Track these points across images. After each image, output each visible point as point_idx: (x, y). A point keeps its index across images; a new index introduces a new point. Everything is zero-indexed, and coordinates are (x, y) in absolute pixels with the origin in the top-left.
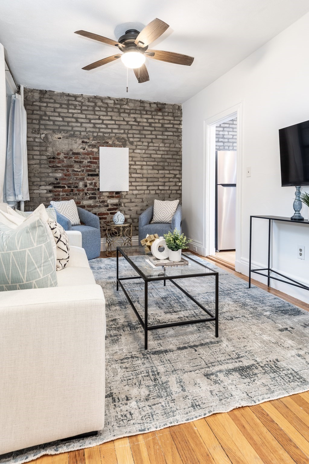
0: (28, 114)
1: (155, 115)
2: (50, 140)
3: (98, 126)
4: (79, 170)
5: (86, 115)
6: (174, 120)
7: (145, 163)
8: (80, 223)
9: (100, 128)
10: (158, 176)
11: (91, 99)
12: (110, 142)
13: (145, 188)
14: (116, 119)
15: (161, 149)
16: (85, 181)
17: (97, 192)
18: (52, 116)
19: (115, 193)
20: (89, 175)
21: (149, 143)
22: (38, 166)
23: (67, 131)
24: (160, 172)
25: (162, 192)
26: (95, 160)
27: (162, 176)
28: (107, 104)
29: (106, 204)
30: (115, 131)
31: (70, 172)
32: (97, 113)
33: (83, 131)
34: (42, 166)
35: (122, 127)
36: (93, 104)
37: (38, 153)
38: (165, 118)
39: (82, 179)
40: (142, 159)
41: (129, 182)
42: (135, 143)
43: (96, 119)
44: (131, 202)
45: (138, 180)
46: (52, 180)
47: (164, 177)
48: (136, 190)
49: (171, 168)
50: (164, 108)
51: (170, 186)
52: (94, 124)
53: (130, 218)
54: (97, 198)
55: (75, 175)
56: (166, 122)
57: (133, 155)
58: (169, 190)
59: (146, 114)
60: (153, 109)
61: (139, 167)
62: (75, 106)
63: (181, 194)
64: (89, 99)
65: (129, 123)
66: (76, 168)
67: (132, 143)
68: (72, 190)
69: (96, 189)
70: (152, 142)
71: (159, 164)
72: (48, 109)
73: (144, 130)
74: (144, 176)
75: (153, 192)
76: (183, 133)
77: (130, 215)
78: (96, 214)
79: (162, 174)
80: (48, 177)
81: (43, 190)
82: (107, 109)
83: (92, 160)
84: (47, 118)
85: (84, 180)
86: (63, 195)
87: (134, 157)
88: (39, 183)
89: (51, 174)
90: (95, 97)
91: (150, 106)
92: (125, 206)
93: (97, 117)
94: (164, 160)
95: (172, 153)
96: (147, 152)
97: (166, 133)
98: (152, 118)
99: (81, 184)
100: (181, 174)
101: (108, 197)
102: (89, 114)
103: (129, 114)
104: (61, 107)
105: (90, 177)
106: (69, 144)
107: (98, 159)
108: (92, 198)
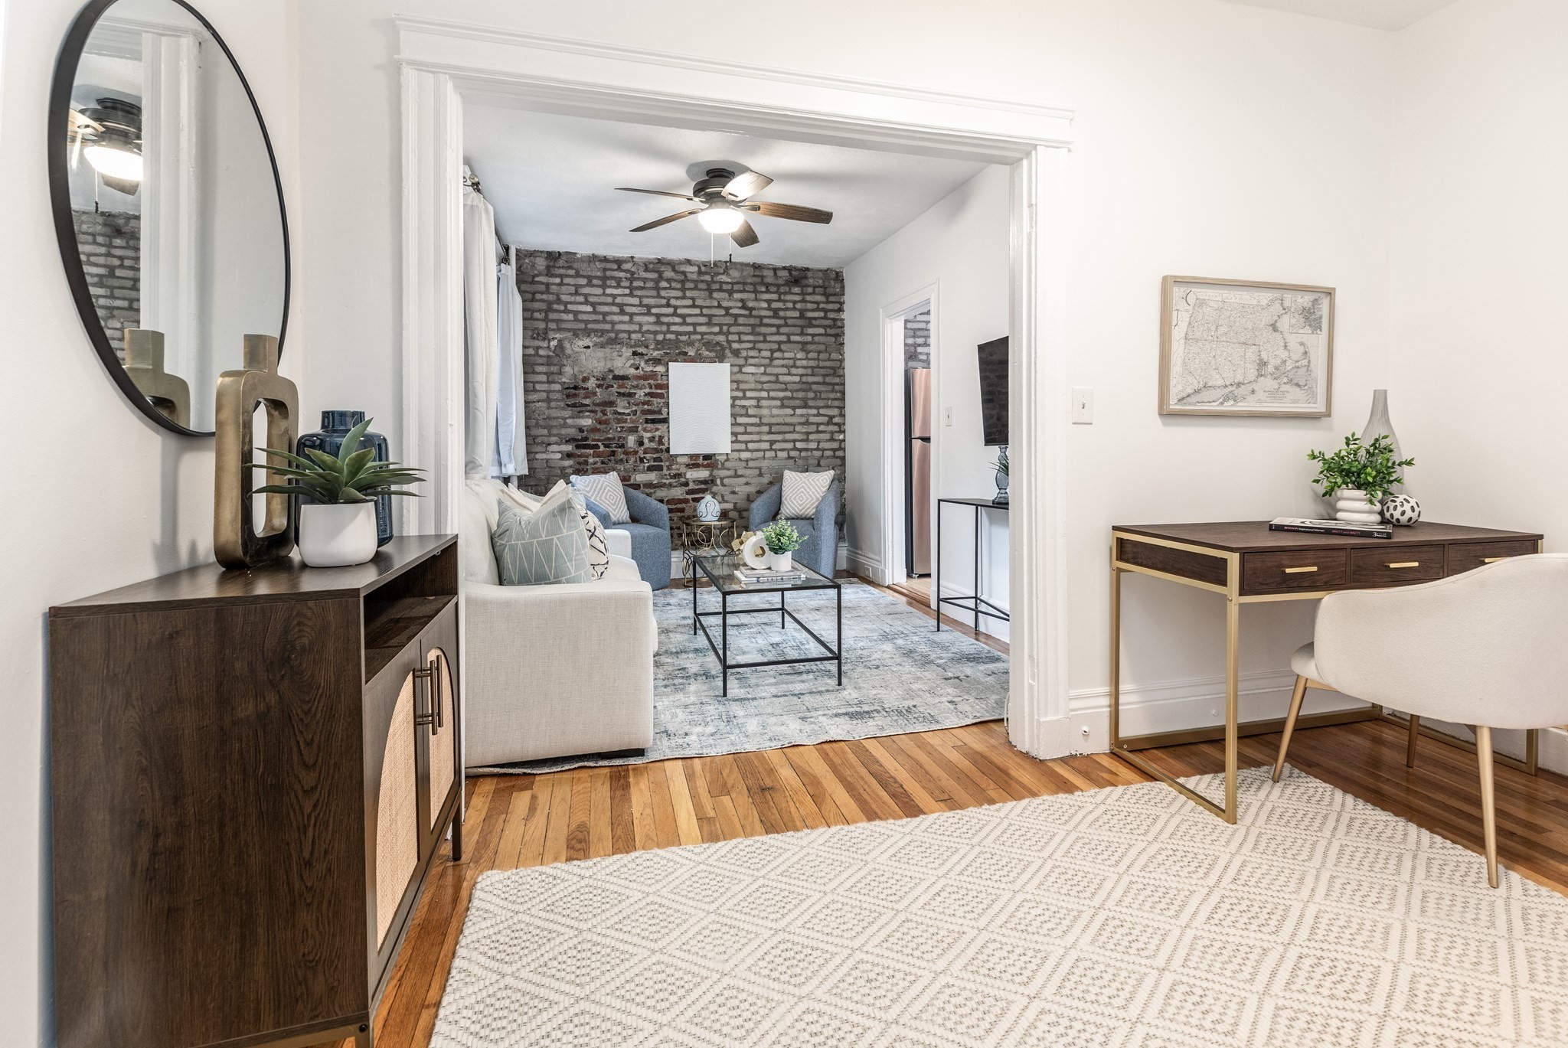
0: (524, 301)
1: (785, 293)
2: (568, 351)
3: (665, 320)
4: (627, 411)
5: (640, 297)
6: (828, 302)
7: (764, 394)
8: (629, 520)
9: (669, 324)
10: (794, 420)
11: (651, 266)
12: (691, 353)
13: (766, 446)
14: (704, 304)
15: (799, 363)
16: (640, 434)
17: (664, 456)
18: (571, 303)
19: (701, 458)
20: (647, 421)
21: (772, 351)
22: (544, 405)
23: (603, 332)
24: (799, 411)
25: (803, 454)
26: (661, 390)
27: (803, 420)
28: (684, 273)
29: (683, 480)
30: (700, 329)
31: (609, 416)
32: (663, 293)
33: (635, 332)
34: (553, 404)
35: (715, 320)
36: (655, 276)
37: (544, 378)
38: (808, 298)
39: (634, 430)
40: (759, 386)
41: (732, 433)
42: (744, 353)
43: (661, 306)
44: (736, 476)
45: (750, 429)
46: (572, 432)
47: (807, 423)
48: (747, 450)
49: (820, 403)
50: (806, 278)
51: (819, 442)
52: (658, 316)
53: (735, 508)
54: (665, 468)
55: (619, 421)
56: (810, 306)
57: (740, 377)
58: (817, 449)
59: (768, 292)
60: (781, 282)
61: (753, 402)
62: (619, 281)
63: (843, 458)
64: (647, 266)
65: (731, 311)
66: (622, 406)
67: (736, 353)
68: (613, 453)
69: (662, 450)
70: (779, 350)
71: (795, 395)
72: (564, 288)
73: (762, 325)
74: (764, 421)
75: (784, 454)
76: (846, 330)
77: (735, 504)
78: (663, 500)
79: (802, 416)
80: (565, 426)
81: (555, 453)
82: (683, 285)
83: (654, 391)
84: (562, 308)
85: (637, 431)
86: (595, 463)
87: (742, 382)
88: (546, 439)
89: (569, 421)
90: (660, 261)
91: (775, 274)
92: (723, 485)
93: (664, 302)
94: (807, 387)
95: (822, 371)
96: (769, 370)
97: (810, 331)
98: (779, 300)
99: (631, 439)
100: (843, 415)
101: (687, 465)
102: (647, 297)
103: (730, 292)
104: (590, 284)
105: (650, 426)
106: (605, 359)
107: (666, 387)
108: (655, 468)
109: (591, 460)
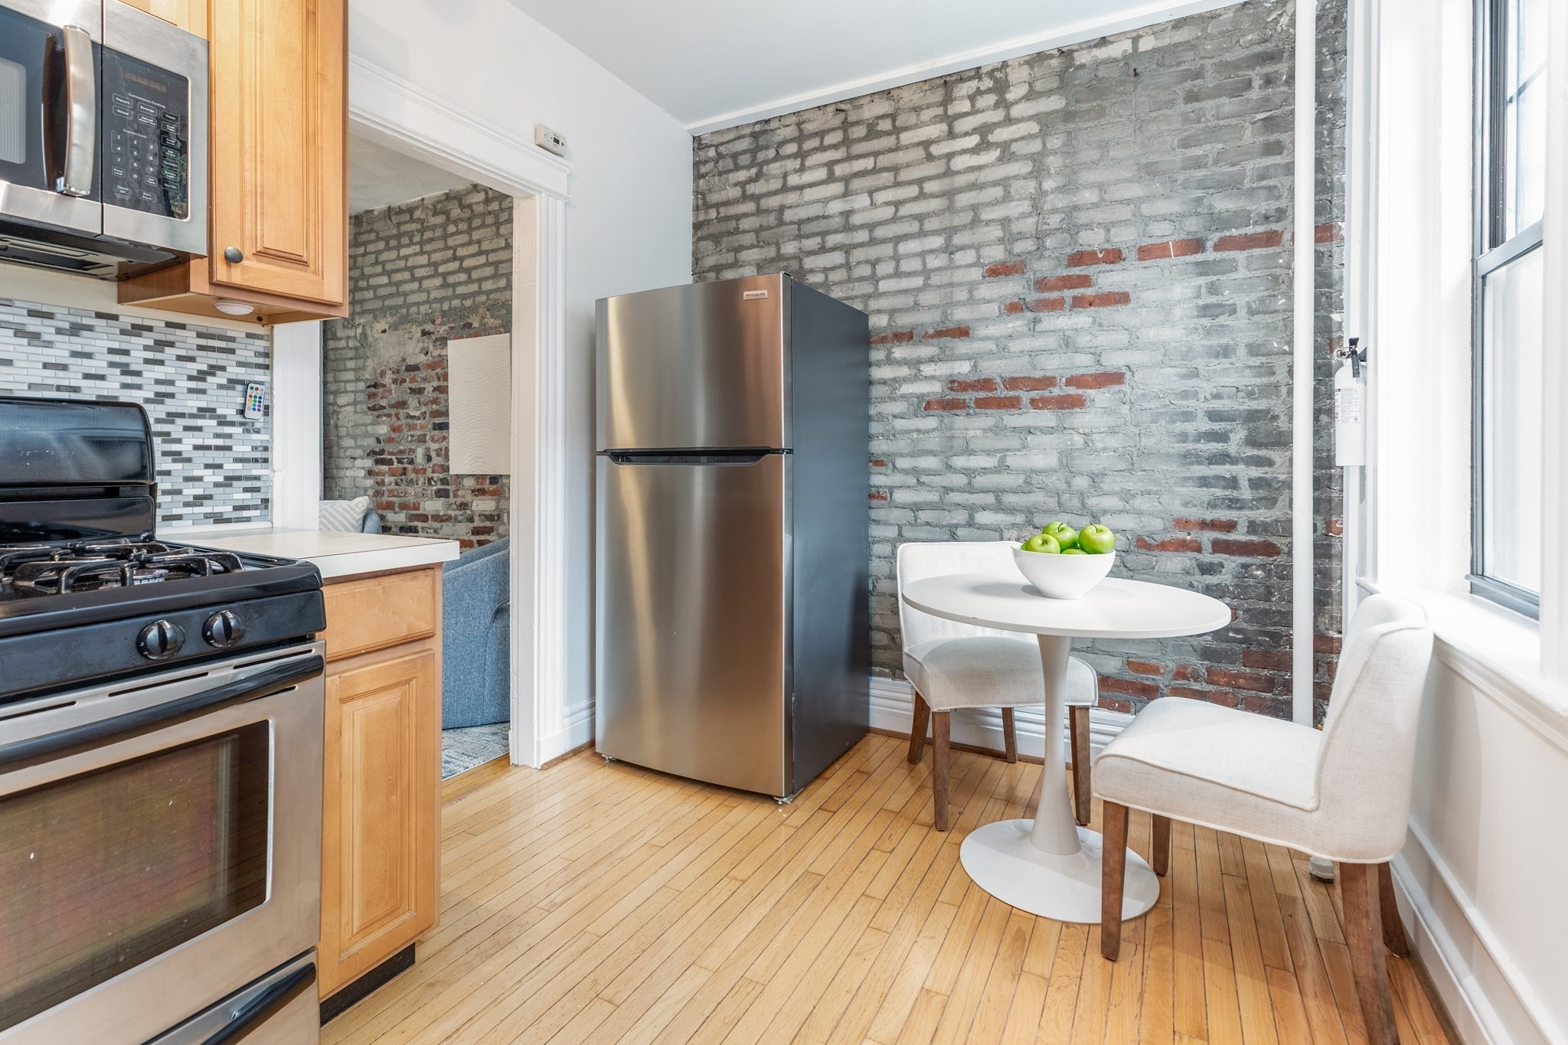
2: (370, 339)
3: (451, 279)
4: (417, 414)
5: (429, 253)
9: (454, 285)
11: (440, 206)
12: (475, 323)
16: (427, 445)
17: (450, 476)
19: (488, 481)
20: (434, 427)
23: (397, 309)
26: (443, 380)
28: (471, 206)
29: (469, 512)
30: (485, 286)
31: (402, 420)
32: (450, 242)
33: (423, 303)
34: (359, 408)
35: (502, 269)
36: (443, 219)
37: (352, 376)
39: (422, 439)
43: (448, 261)
46: (372, 442)
52: (445, 275)
54: (451, 494)
55: (410, 427)
62: (411, 236)
64: (435, 207)
66: (412, 406)
68: (404, 471)
69: (448, 468)
80: (367, 435)
81: (360, 470)
82: (470, 225)
83: (438, 383)
85: (425, 442)
86: (390, 484)
89: (369, 428)
90: (447, 198)
93: (450, 253)
99: (420, 452)
101: (473, 491)
102: (435, 251)
104: (387, 248)
105: (436, 433)
106: (399, 344)
107: (447, 376)
108: (442, 492)
109: (387, 479)
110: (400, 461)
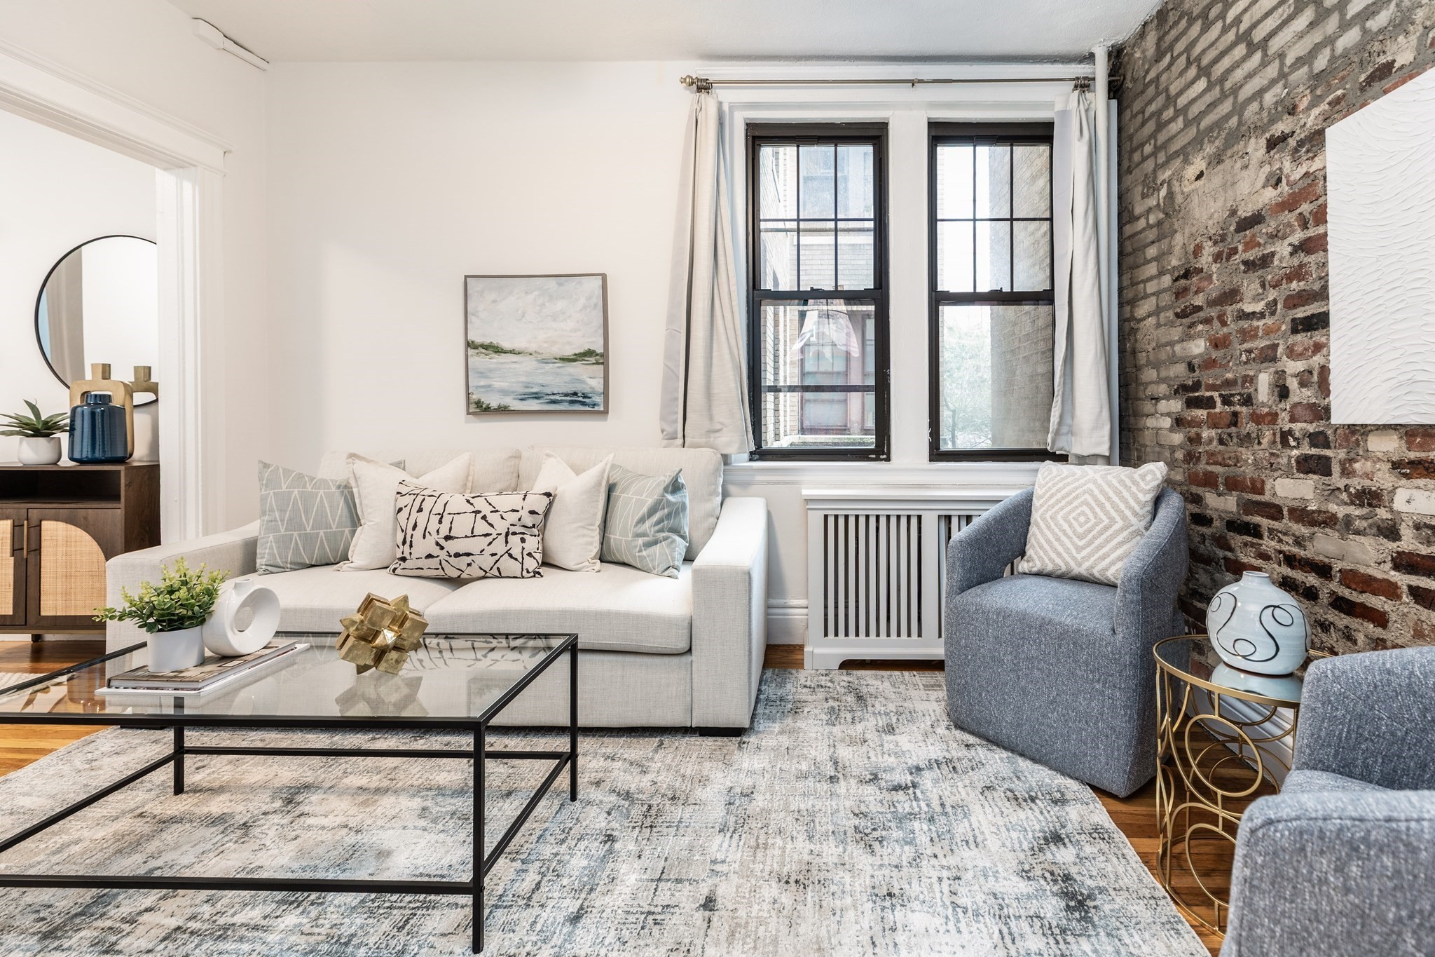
2: (1178, 199)
4: (1258, 307)
16: (1280, 366)
18: (1181, 93)
20: (1295, 328)
29: (1382, 513)
31: (1231, 324)
34: (1161, 317)
39: (1268, 356)
46: (1182, 371)
54: (1336, 469)
55: (1245, 336)
66: (1250, 295)
68: (1235, 419)
69: (1325, 411)
72: (1175, 69)
78: (1330, 568)
80: (1174, 359)
81: (1164, 417)
83: (1305, 233)
84: (1171, 112)
85: (1274, 359)
86: (1211, 442)
88: (1155, 389)
89: (1179, 349)
99: (1264, 380)
101: (1396, 465)
104: (1205, 28)
105: (1300, 340)
106: (1225, 186)
107: (1324, 212)
108: (1313, 464)
109: (1206, 434)
110: (1226, 401)
